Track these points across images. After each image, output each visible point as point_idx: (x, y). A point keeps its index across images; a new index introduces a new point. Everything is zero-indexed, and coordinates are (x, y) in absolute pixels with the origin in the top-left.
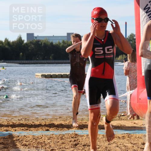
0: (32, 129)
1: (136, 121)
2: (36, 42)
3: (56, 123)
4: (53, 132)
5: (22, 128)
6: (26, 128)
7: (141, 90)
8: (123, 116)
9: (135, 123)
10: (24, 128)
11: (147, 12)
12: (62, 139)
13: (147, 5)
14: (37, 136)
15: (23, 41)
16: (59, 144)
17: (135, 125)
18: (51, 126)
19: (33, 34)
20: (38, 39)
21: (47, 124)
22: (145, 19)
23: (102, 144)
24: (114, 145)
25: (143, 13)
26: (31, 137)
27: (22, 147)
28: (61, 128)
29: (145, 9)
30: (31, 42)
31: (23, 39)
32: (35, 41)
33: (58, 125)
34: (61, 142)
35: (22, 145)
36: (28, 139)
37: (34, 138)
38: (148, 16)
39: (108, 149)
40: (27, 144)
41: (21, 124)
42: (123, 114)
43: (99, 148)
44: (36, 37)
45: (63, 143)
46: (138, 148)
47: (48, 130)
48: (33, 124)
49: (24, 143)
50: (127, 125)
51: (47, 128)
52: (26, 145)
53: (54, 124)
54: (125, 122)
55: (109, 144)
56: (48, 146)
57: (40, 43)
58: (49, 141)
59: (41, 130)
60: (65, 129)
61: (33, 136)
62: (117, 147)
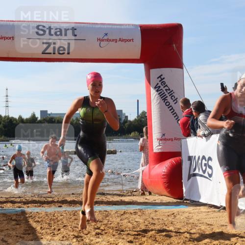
0: (44, 205)
1: (148, 197)
2: (50, 119)
3: (69, 199)
4: (65, 208)
5: (34, 205)
6: (39, 205)
7: (153, 166)
8: (135, 192)
9: (146, 199)
10: (36, 204)
11: (157, 91)
12: (75, 215)
13: (158, 84)
14: (49, 212)
15: (37, 118)
16: (71, 220)
17: (146, 201)
18: (64, 202)
19: (47, 111)
20: (51, 116)
21: (60, 200)
22: (156, 97)
23: (114, 220)
24: (126, 221)
25: (153, 92)
26: (43, 213)
27: (35, 223)
28: (74, 204)
29: (155, 88)
30: (44, 119)
31: (36, 116)
32: (48, 119)
33: (70, 201)
34: (73, 218)
35: (35, 222)
36: (41, 215)
37: (47, 215)
38: (159, 94)
39: (120, 225)
40: (40, 221)
41: (34, 200)
42: (135, 190)
43: (111, 224)
44: (50, 115)
45: (75, 219)
46: (149, 223)
47: (60, 207)
48: (46, 200)
49: (37, 219)
50: (139, 201)
51: (59, 205)
52: (38, 222)
53: (66, 200)
54: (137, 197)
55: (121, 220)
56: (60, 222)
57: (54, 120)
58: (61, 217)
59: (53, 206)
60: (78, 205)
61: (46, 212)
62: (129, 222)
